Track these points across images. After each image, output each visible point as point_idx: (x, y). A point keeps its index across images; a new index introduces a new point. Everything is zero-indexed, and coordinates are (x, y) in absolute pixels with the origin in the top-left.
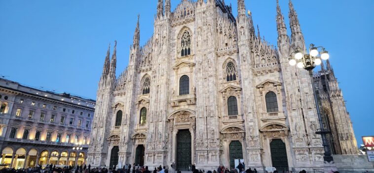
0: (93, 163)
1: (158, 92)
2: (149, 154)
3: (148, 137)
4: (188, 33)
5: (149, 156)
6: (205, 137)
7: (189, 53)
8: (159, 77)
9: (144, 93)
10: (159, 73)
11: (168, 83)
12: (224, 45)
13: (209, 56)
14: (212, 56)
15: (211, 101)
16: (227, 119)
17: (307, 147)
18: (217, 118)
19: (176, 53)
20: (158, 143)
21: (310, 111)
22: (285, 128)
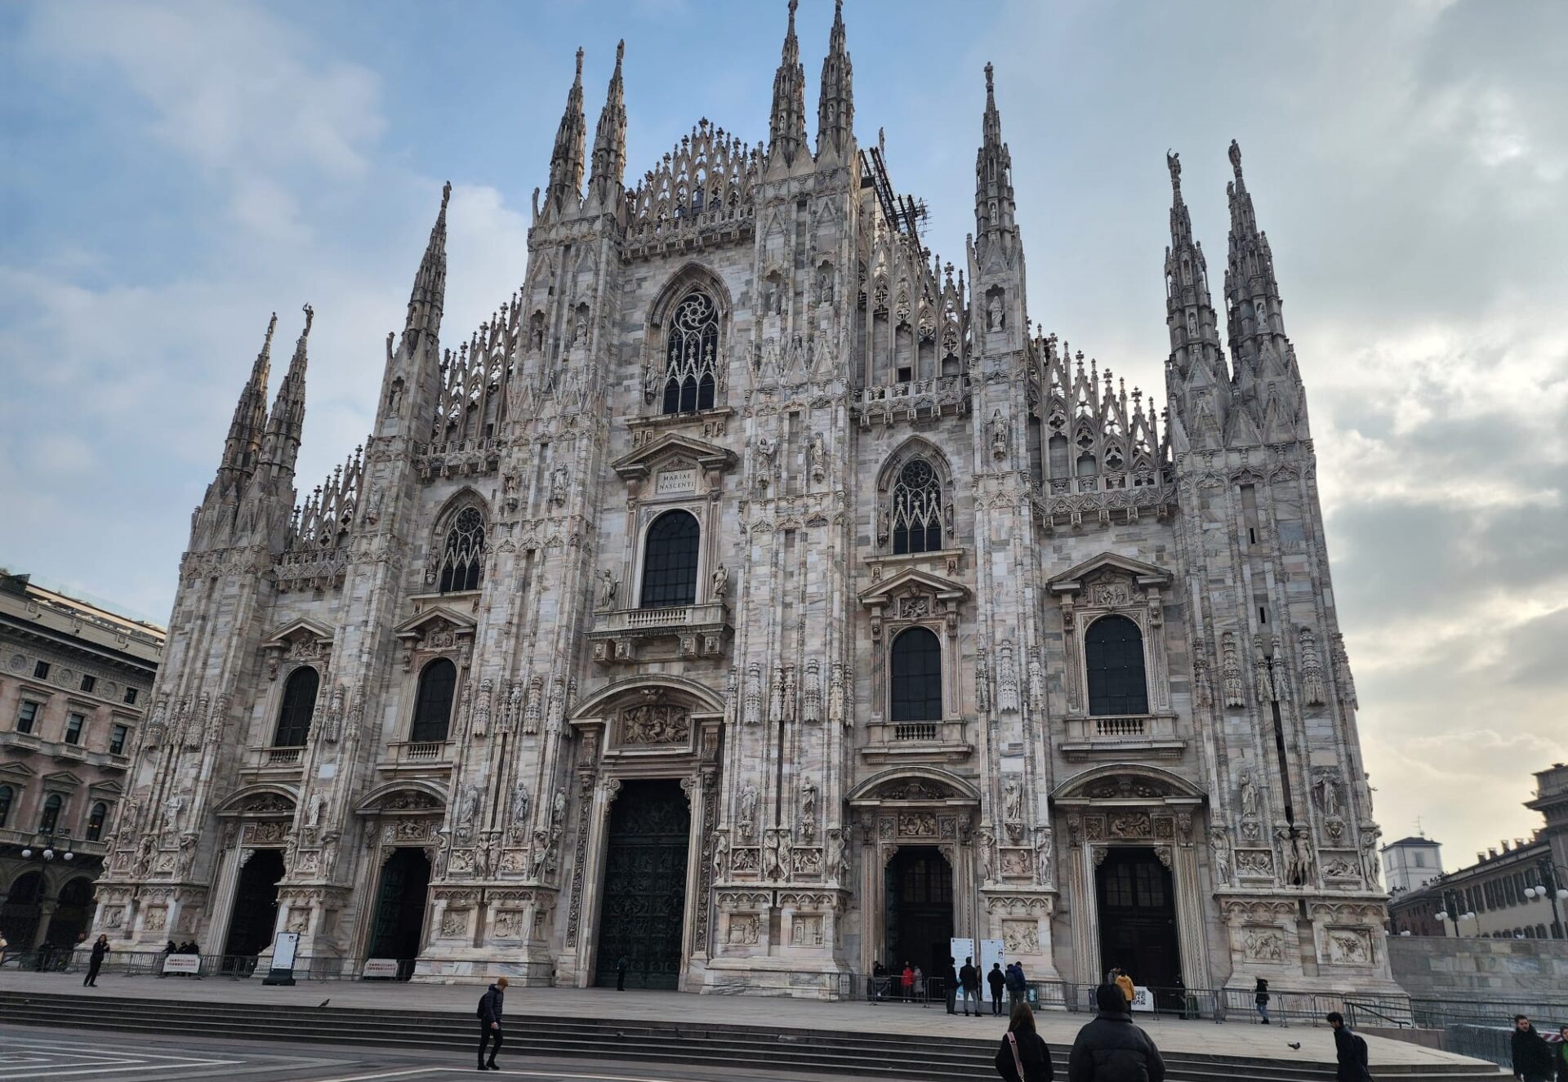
0: (129, 936)
1: (525, 585)
2: (453, 896)
3: (456, 809)
4: (708, 301)
5: (449, 910)
6: (766, 821)
7: (707, 402)
8: (537, 506)
9: (444, 588)
10: (539, 490)
11: (586, 540)
12: (893, 373)
13: (819, 421)
14: (835, 421)
15: (814, 643)
16: (882, 740)
17: (1291, 890)
18: (836, 727)
19: (636, 395)
20: (507, 843)
21: (1315, 716)
22: (1181, 793)
